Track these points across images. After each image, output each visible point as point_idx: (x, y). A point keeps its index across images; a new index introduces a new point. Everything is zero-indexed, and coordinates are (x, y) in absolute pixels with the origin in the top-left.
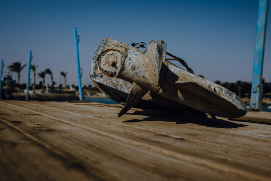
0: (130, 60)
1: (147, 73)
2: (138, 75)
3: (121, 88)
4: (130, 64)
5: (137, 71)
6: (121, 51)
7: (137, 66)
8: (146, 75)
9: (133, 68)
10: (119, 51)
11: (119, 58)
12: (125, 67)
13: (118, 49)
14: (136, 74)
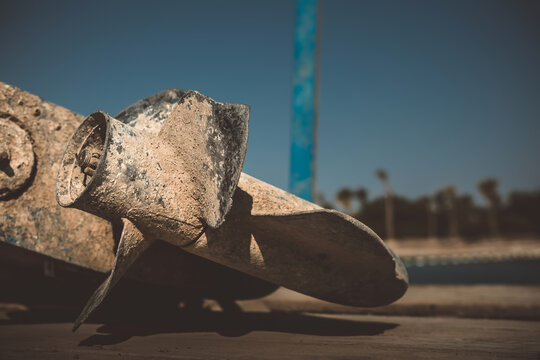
0: (120, 149)
1: (169, 188)
2: (143, 196)
3: (24, 237)
4: (120, 161)
5: (140, 183)
6: (20, 117)
7: (142, 170)
8: (168, 195)
9: (131, 175)
10: (14, 119)
11: (19, 141)
12: (107, 173)
13: (12, 112)
14: (139, 193)
